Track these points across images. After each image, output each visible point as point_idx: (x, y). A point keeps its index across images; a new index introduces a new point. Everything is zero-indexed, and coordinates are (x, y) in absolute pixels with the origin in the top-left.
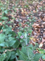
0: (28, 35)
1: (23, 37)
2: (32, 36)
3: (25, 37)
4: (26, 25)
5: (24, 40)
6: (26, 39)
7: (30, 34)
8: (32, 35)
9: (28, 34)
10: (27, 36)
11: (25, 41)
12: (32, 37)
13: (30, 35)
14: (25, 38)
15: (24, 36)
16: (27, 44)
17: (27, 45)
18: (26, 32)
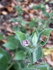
0: (41, 39)
1: (29, 43)
2: (48, 46)
3: (34, 44)
4: (32, 11)
5: (31, 50)
6: (34, 47)
7: (47, 37)
8: (50, 42)
9: (40, 37)
10: (39, 41)
11: (32, 54)
12: (48, 49)
13: (45, 39)
14: (32, 46)
15: (31, 42)
16: (35, 60)
17: (36, 63)
18: (35, 31)
